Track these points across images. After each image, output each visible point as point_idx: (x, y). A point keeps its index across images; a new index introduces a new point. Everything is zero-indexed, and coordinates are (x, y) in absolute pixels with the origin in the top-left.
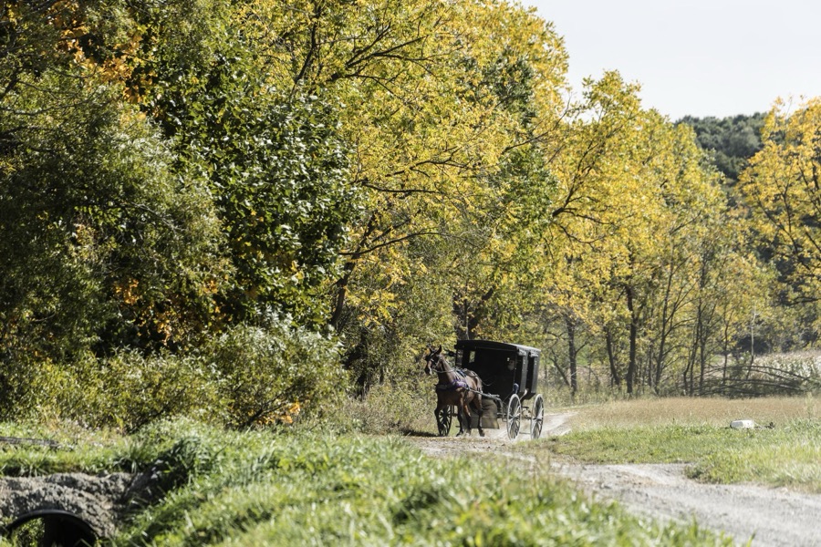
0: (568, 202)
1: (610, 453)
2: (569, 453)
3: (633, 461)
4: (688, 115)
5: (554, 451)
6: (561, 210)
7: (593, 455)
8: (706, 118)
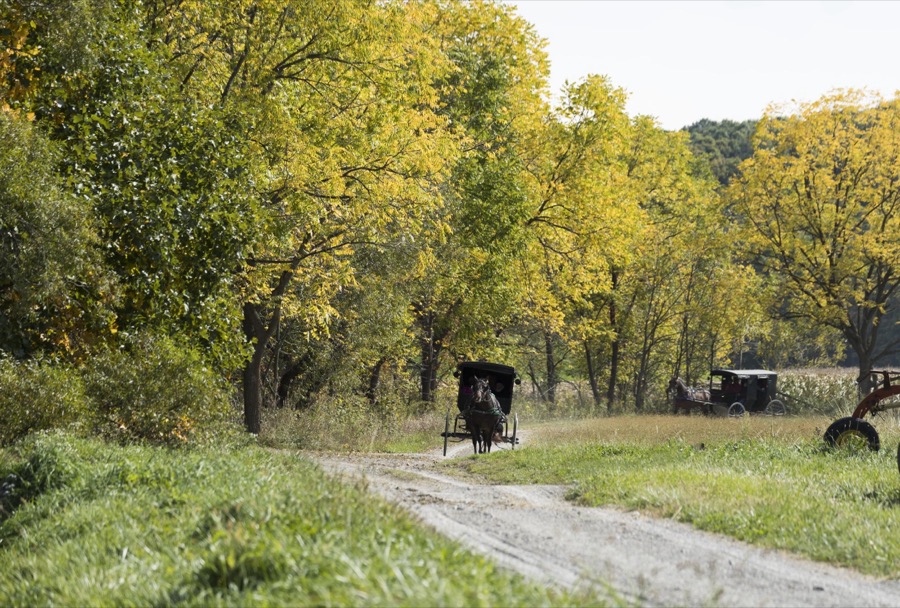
0: (541, 210)
1: (520, 474)
2: (481, 472)
3: (536, 482)
4: (705, 118)
5: (469, 471)
6: (536, 219)
7: (502, 475)
8: (724, 122)
